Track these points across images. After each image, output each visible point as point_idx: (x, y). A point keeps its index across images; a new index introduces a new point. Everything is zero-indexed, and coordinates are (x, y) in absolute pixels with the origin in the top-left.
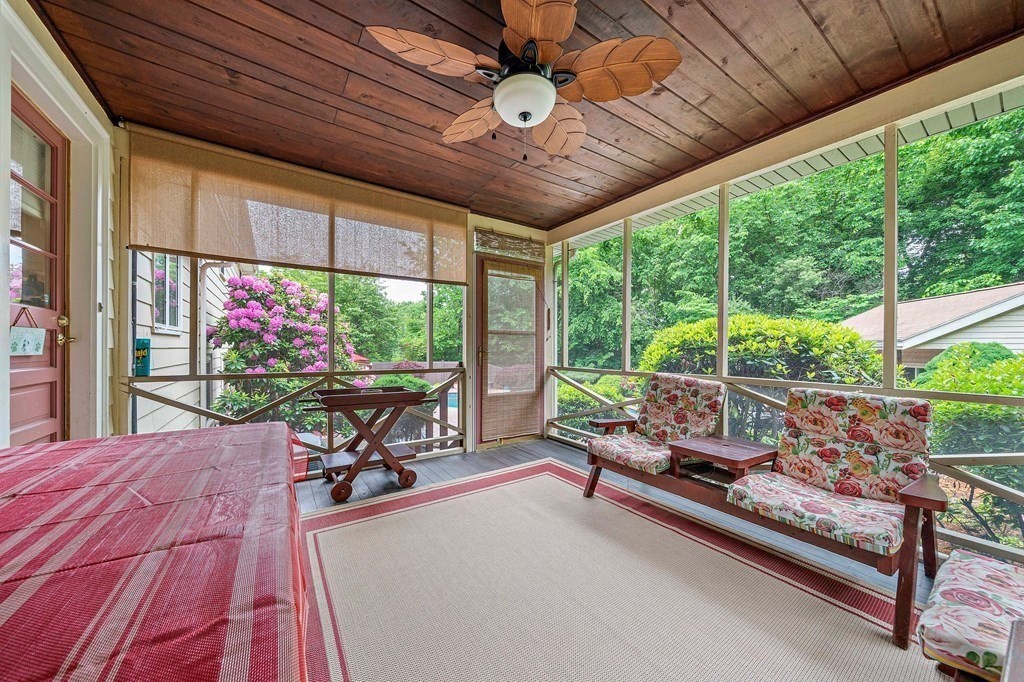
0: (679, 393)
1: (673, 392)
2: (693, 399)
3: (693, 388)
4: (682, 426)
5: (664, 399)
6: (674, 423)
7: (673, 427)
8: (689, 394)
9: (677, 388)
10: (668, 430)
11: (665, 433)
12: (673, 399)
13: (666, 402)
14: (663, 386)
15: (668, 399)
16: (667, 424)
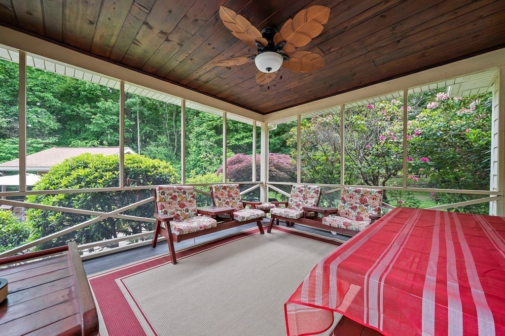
0: (176, 194)
1: (173, 194)
2: (184, 196)
3: (182, 191)
4: (185, 209)
5: (170, 199)
6: (180, 209)
7: (180, 211)
8: (182, 193)
9: (175, 192)
10: (179, 213)
11: (178, 215)
12: (174, 198)
13: (171, 200)
14: (167, 192)
15: (172, 198)
16: (178, 210)
